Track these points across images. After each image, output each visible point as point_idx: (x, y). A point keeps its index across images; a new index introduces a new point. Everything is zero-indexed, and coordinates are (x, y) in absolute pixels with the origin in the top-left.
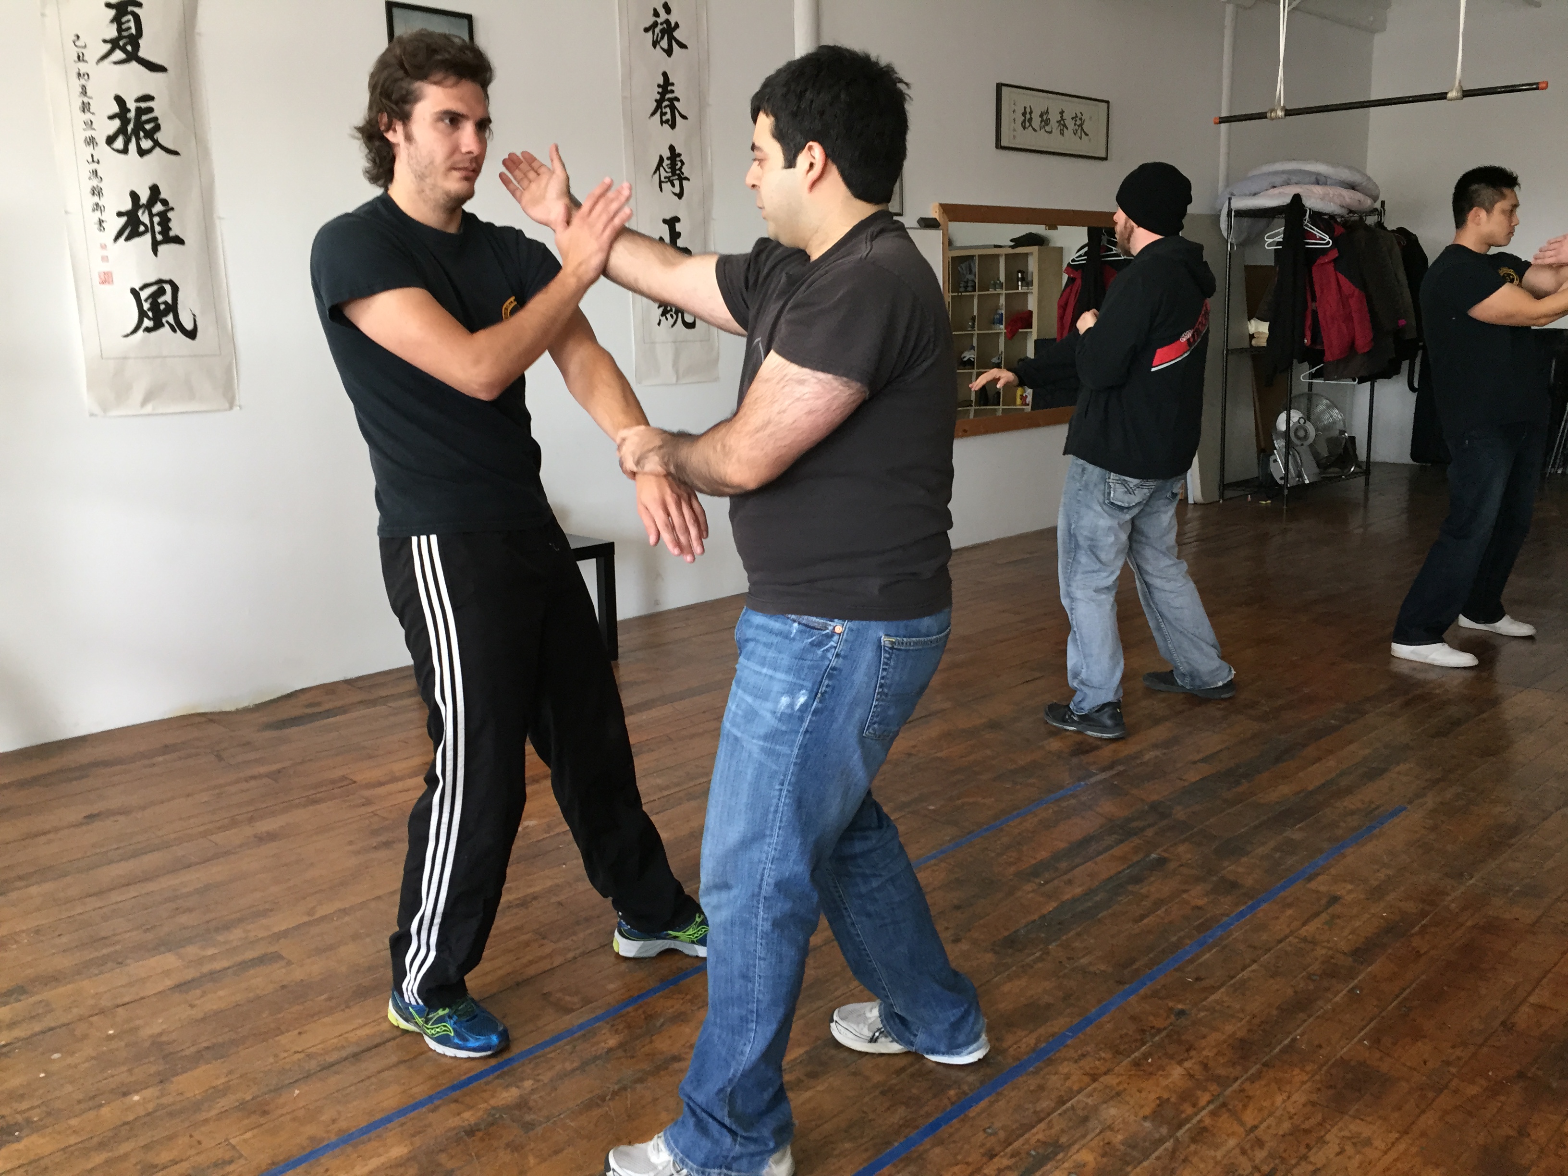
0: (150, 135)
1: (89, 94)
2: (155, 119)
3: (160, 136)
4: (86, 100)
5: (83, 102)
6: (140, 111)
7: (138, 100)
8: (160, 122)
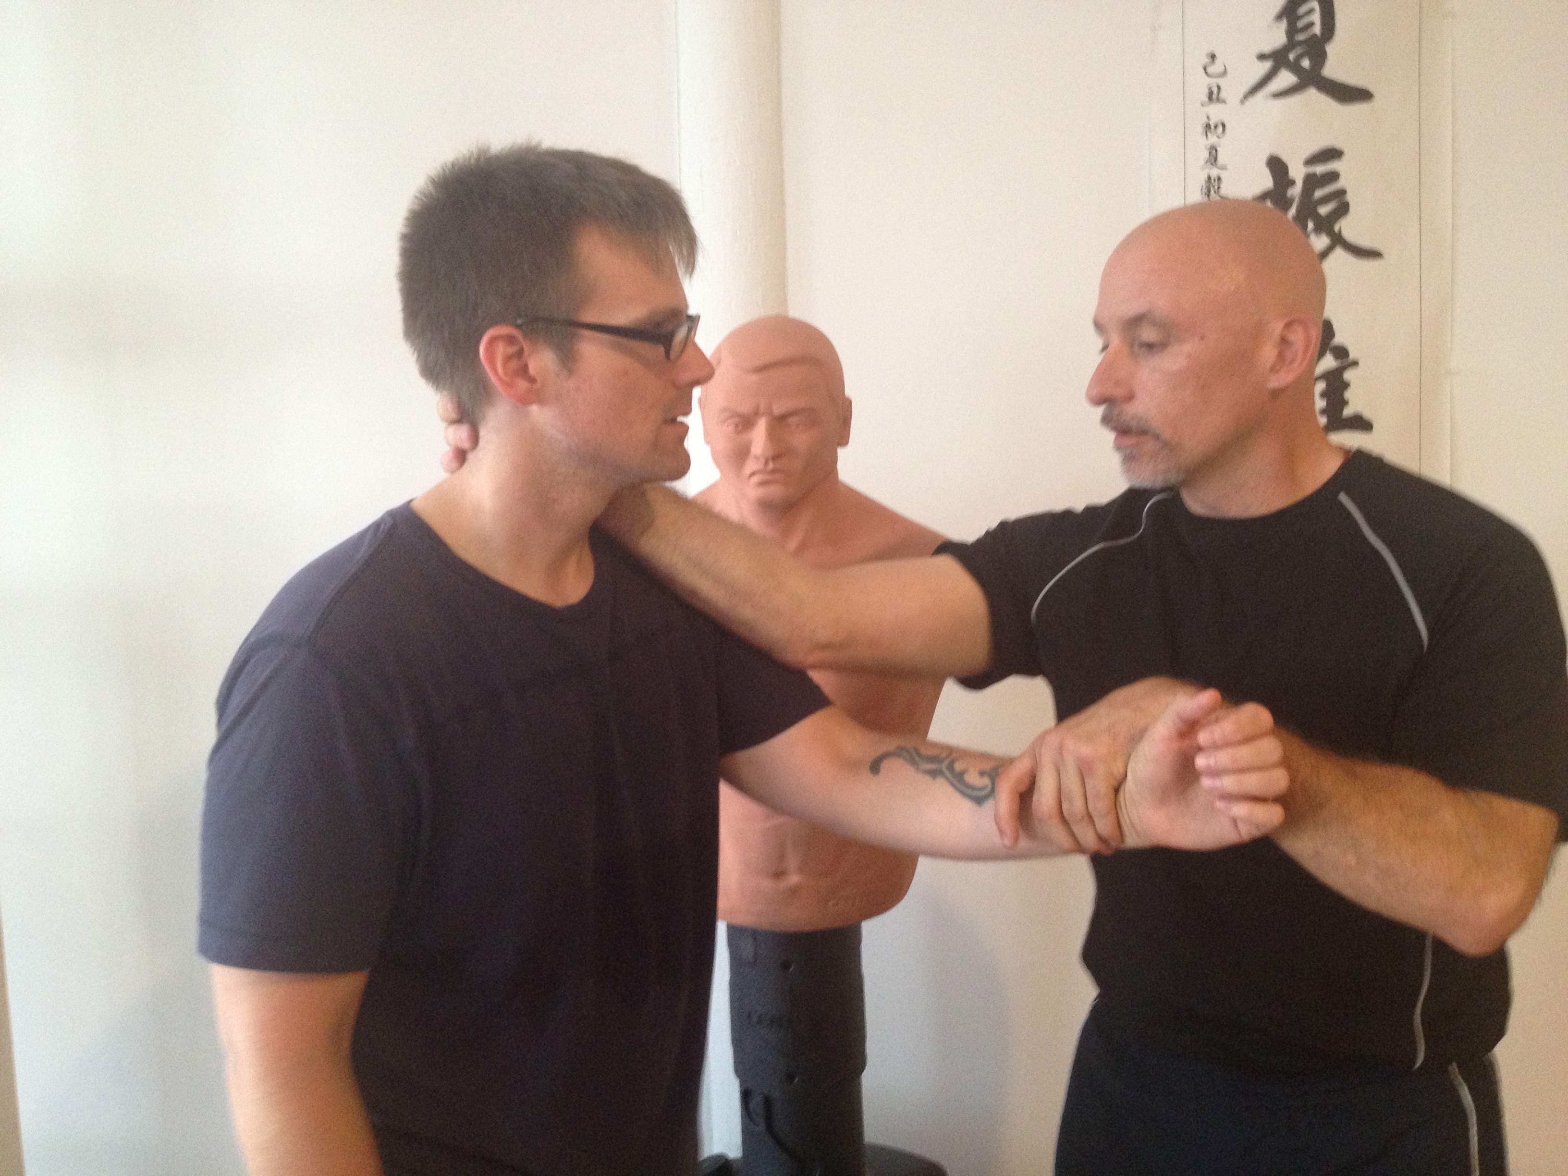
0: (1326, 225)
1: (1220, 160)
2: (1342, 193)
3: (1347, 227)
4: (1214, 172)
5: (1209, 178)
6: (1312, 181)
7: (1312, 160)
8: (1350, 197)
